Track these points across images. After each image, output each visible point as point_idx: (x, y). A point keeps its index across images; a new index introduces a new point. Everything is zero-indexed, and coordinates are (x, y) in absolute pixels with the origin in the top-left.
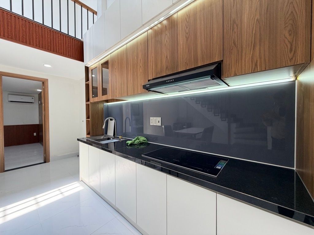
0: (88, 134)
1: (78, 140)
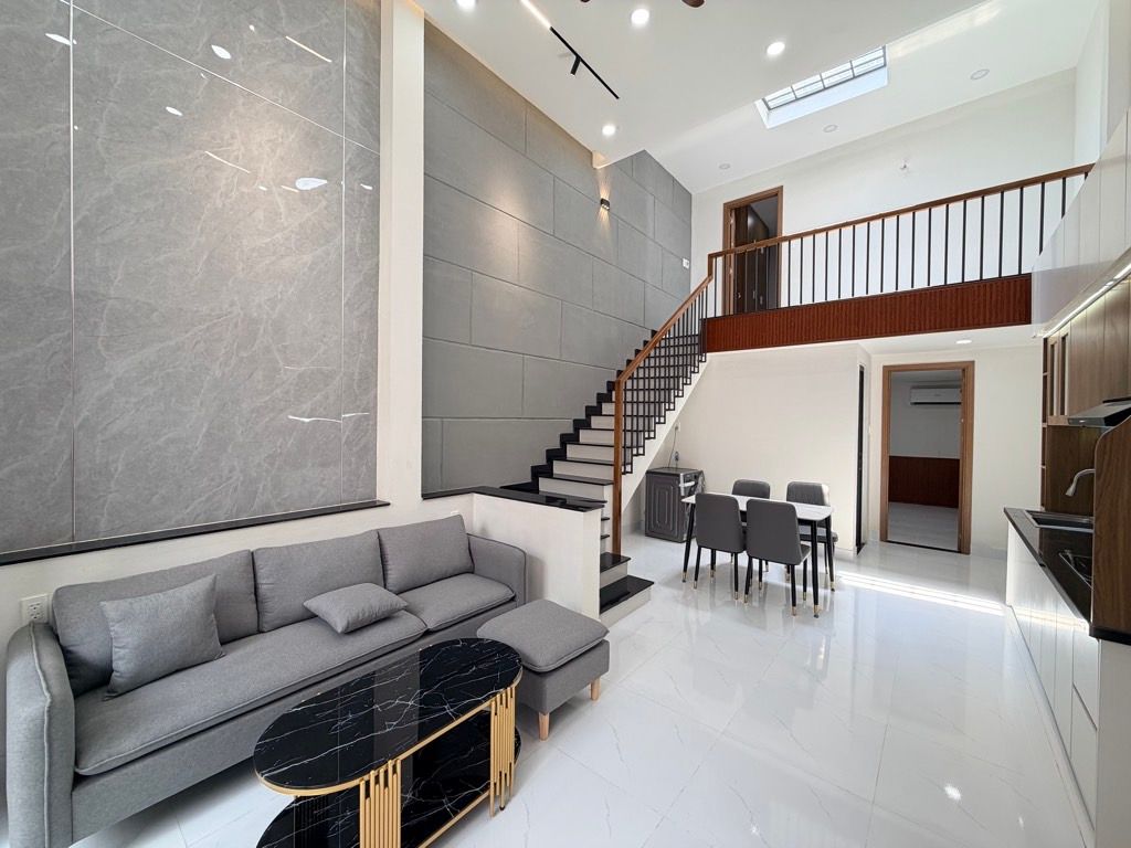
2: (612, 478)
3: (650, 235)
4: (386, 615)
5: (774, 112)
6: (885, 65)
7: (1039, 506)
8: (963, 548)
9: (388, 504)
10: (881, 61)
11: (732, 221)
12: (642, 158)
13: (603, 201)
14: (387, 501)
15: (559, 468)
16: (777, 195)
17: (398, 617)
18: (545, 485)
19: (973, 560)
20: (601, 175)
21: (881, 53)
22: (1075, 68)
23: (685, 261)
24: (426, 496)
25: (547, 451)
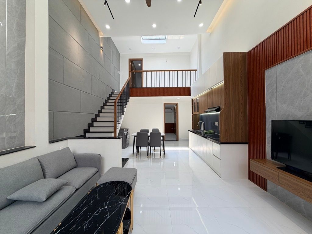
0: (193, 128)
1: (188, 130)
2: (114, 131)
3: (112, 61)
4: (58, 189)
5: (143, 40)
6: (165, 39)
7: (192, 129)
8: (177, 140)
9: (35, 147)
10: (165, 38)
11: (131, 64)
12: (109, 38)
13: (101, 47)
14: (33, 145)
15: (92, 129)
16: (142, 60)
17: (63, 188)
18: (88, 135)
19: (179, 141)
20: (101, 39)
21: (165, 36)
22: (190, 52)
23: (119, 71)
24: (51, 142)
25: (88, 124)
